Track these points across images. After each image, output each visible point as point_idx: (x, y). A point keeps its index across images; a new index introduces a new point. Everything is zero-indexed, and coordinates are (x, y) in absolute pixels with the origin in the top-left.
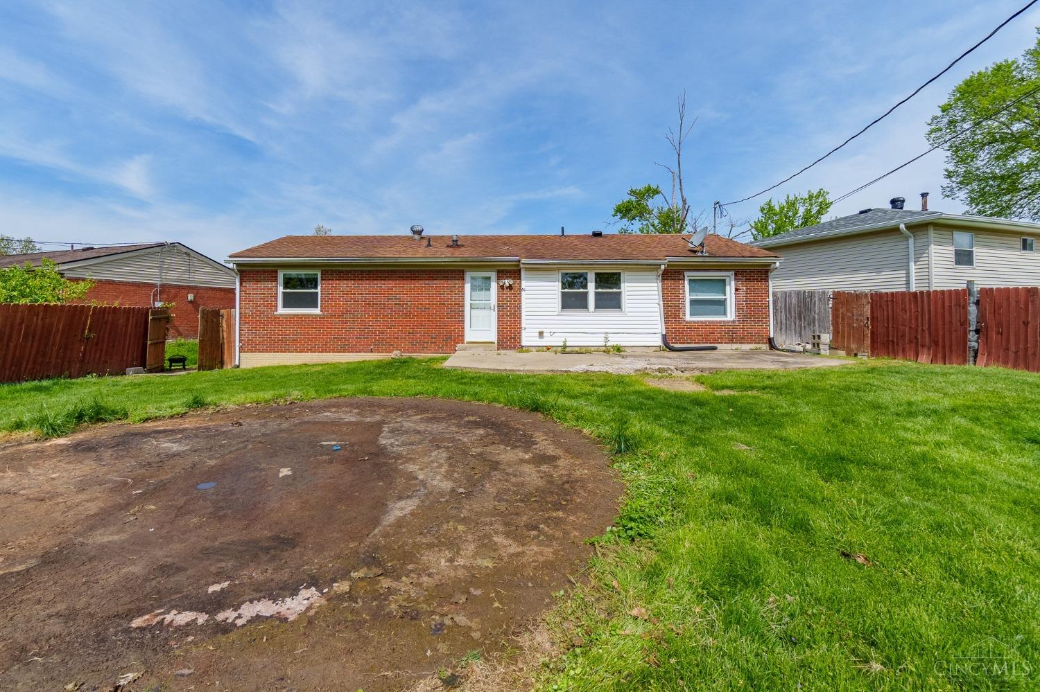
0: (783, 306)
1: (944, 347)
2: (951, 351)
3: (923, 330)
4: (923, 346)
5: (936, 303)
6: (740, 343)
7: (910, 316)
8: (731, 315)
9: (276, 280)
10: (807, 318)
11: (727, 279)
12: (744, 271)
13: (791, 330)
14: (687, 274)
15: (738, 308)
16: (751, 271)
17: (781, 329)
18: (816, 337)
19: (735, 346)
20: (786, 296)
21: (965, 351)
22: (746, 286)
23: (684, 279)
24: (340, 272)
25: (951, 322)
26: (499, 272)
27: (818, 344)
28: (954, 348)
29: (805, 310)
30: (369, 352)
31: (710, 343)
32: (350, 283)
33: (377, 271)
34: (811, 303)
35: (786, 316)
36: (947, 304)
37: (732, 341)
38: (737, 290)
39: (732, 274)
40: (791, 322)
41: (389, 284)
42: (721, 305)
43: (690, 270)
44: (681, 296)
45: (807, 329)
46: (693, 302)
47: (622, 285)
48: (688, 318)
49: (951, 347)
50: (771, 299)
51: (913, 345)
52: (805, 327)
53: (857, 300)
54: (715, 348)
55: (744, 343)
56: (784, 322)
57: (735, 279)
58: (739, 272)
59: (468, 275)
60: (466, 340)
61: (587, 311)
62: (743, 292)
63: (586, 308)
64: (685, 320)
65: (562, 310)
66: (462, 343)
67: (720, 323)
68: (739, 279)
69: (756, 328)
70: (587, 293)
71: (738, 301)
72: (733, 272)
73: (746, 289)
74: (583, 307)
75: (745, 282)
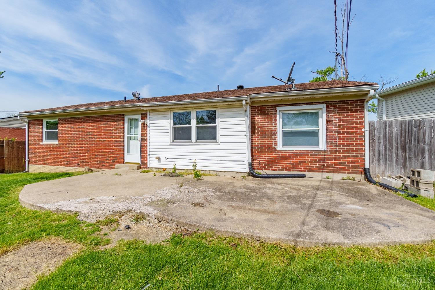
0: (382, 136)
6: (331, 172)
8: (322, 145)
9: (42, 125)
10: (413, 149)
11: (320, 111)
12: (336, 103)
13: (391, 161)
14: (279, 109)
15: (329, 139)
16: (344, 102)
17: (379, 160)
18: (416, 174)
19: (326, 175)
20: (386, 126)
22: (339, 118)
23: (276, 114)
27: (417, 182)
29: (411, 141)
31: (301, 171)
34: (419, 133)
35: (385, 147)
37: (323, 169)
38: (328, 121)
39: (324, 106)
40: (391, 152)
41: (87, 125)
42: (314, 136)
43: (281, 105)
44: (273, 128)
45: (413, 160)
46: (286, 134)
47: (217, 120)
48: (280, 147)
50: (367, 129)
52: (410, 158)
54: (304, 176)
55: (336, 172)
56: (383, 152)
57: (327, 111)
58: (331, 104)
59: (126, 118)
60: (126, 161)
61: (191, 142)
62: (334, 123)
63: (190, 139)
64: (276, 150)
65: (173, 141)
66: (123, 163)
67: (310, 153)
68: (331, 111)
69: (350, 158)
70: (190, 127)
71: (329, 132)
72: (325, 105)
73: (339, 120)
74: (190, 138)
75: (337, 113)
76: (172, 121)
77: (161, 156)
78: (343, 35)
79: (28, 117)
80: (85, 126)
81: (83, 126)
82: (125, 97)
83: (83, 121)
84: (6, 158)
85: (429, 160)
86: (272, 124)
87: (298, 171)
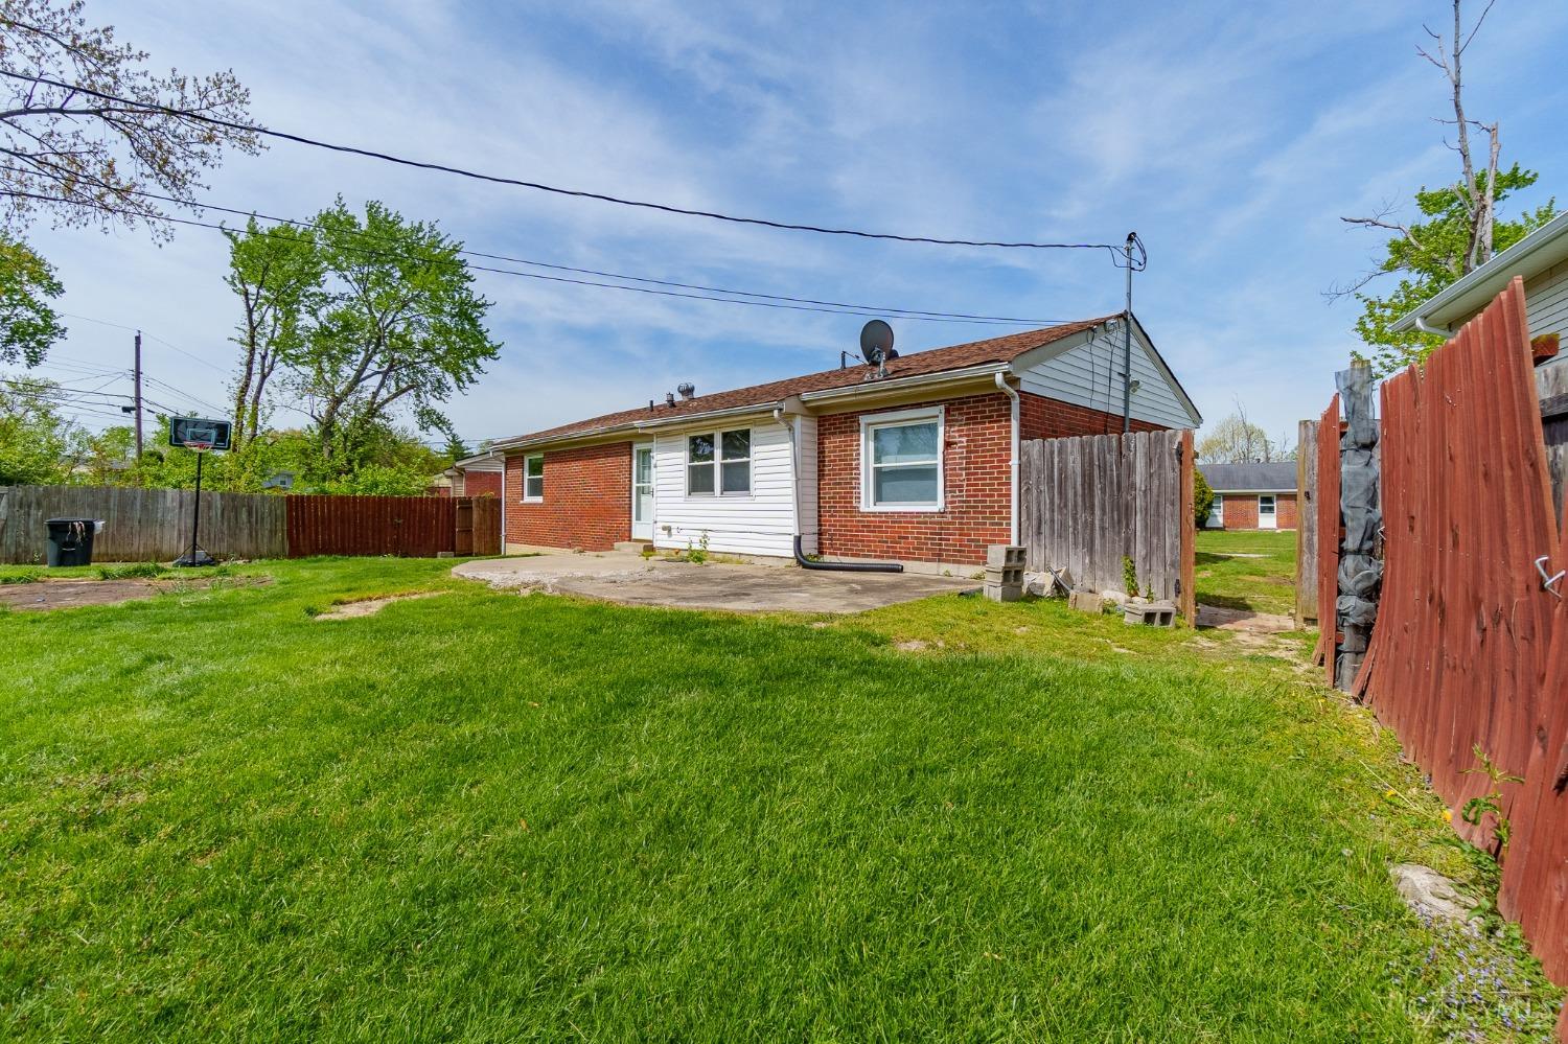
0: (1044, 478)
6: (954, 562)
8: (939, 501)
9: (523, 467)
10: (1109, 506)
12: (963, 401)
14: (864, 420)
15: (949, 486)
16: (978, 401)
17: (1039, 531)
19: (944, 568)
22: (968, 436)
23: (858, 431)
24: (553, 453)
32: (559, 467)
33: (573, 450)
35: (1052, 502)
37: (940, 555)
38: (948, 445)
40: (1064, 515)
41: (580, 465)
43: (868, 412)
44: (853, 463)
46: (881, 476)
47: (753, 449)
48: (867, 504)
54: (900, 570)
55: (963, 563)
56: (1048, 515)
57: (946, 421)
58: (954, 404)
59: (636, 447)
60: (633, 537)
61: (713, 496)
62: (959, 447)
63: (713, 490)
64: (859, 512)
65: (690, 494)
66: (630, 540)
67: (916, 517)
68: (953, 420)
69: (987, 530)
70: (713, 465)
71: (951, 470)
72: (942, 407)
73: (967, 441)
74: (711, 489)
75: (965, 425)
76: (688, 454)
77: (673, 526)
78: (1457, 56)
79: (506, 452)
82: (652, 402)
84: (476, 530)
85: (1142, 533)
86: (852, 455)
87: (895, 558)
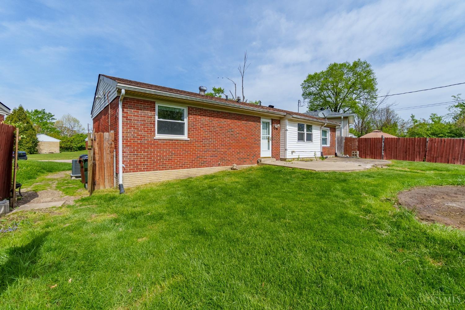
0: (338, 141)
1: (375, 155)
2: (377, 156)
3: (368, 150)
4: (368, 155)
5: (372, 142)
7: (364, 146)
9: (154, 110)
10: (341, 146)
11: (328, 131)
15: (330, 142)
16: (333, 128)
17: (337, 150)
18: (355, 152)
19: (329, 156)
21: (381, 156)
22: (332, 133)
24: (201, 109)
25: (377, 147)
26: (272, 120)
27: (356, 155)
28: (378, 155)
29: (341, 143)
30: (217, 166)
31: (325, 155)
32: (207, 118)
33: (222, 112)
34: (342, 141)
36: (376, 142)
37: (329, 154)
39: (329, 129)
41: (229, 121)
47: (312, 130)
49: (377, 154)
50: (336, 138)
51: (364, 155)
53: (354, 140)
55: (331, 155)
59: (262, 120)
65: (298, 141)
70: (304, 133)
74: (304, 140)
76: (297, 128)
80: (226, 122)
81: (224, 121)
83: (224, 116)
